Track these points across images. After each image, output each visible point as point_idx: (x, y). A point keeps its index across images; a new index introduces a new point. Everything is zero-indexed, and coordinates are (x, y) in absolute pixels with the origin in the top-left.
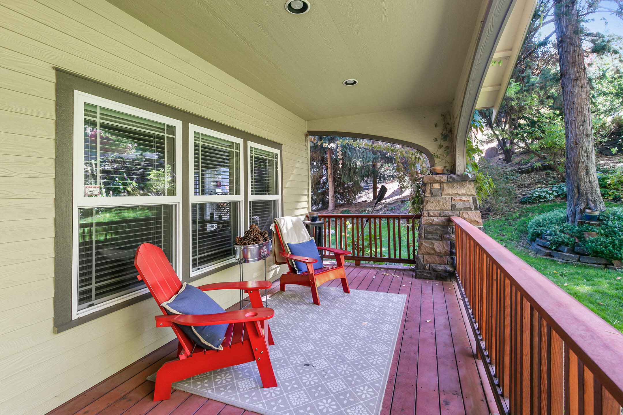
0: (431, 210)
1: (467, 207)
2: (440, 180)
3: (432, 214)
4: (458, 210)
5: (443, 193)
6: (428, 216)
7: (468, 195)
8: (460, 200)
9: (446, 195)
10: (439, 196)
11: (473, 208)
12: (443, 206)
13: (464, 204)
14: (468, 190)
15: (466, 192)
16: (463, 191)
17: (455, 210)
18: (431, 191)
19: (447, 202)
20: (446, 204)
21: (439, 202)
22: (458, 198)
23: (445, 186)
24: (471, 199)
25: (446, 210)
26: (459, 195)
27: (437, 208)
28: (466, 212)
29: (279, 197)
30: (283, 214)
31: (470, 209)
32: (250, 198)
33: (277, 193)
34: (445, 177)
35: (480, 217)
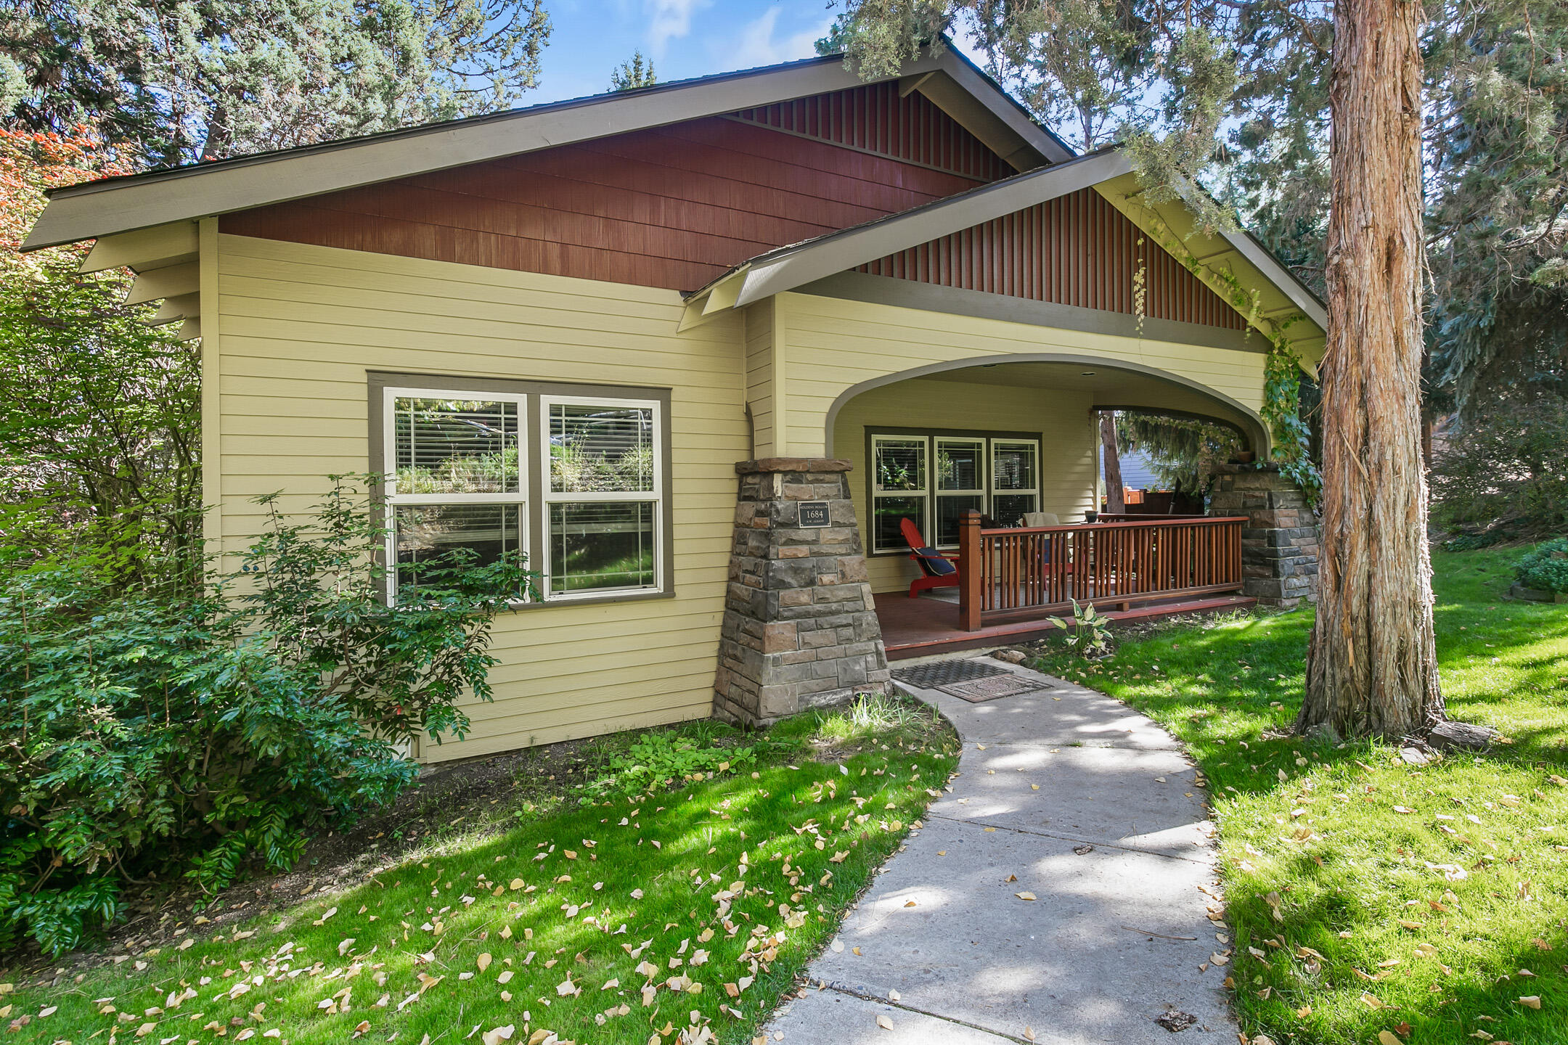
1: (1259, 504)
2: (1233, 471)
4: (1248, 508)
5: (1234, 487)
7: (1263, 490)
8: (1253, 496)
9: (1237, 489)
11: (1266, 506)
13: (1257, 501)
14: (1262, 483)
15: (1260, 486)
16: (1257, 485)
17: (1245, 508)
20: (1237, 500)
21: (1228, 498)
22: (1251, 493)
23: (1237, 478)
24: (1266, 496)
25: (1236, 508)
26: (1252, 489)
27: (1226, 506)
28: (1258, 510)
29: (1036, 491)
30: (1042, 510)
31: (1263, 507)
32: (995, 492)
33: (1033, 487)
34: (1237, 467)
35: (1273, 518)
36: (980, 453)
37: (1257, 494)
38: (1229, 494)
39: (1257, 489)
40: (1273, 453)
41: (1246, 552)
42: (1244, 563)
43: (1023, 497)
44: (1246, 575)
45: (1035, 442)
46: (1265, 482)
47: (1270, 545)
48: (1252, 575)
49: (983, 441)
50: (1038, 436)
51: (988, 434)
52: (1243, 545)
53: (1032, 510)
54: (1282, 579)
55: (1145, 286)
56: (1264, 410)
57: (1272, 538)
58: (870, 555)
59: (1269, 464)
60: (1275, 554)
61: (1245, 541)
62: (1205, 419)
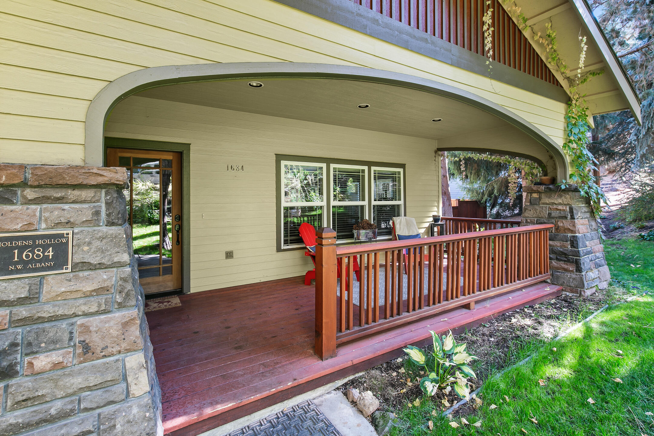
0: (528, 217)
1: (562, 215)
2: (537, 190)
3: (529, 221)
4: (553, 218)
5: (540, 202)
6: (526, 222)
7: (565, 205)
8: (557, 209)
9: (544, 204)
10: (537, 205)
11: (569, 217)
12: (539, 214)
13: (560, 213)
14: (565, 200)
15: (563, 201)
16: (560, 201)
17: (550, 218)
18: (530, 200)
19: (543, 211)
20: (543, 212)
21: (536, 210)
22: (555, 207)
23: (543, 196)
24: (568, 209)
25: (542, 218)
26: (556, 204)
27: (535, 215)
28: (561, 220)
29: (401, 202)
30: (405, 215)
31: (566, 218)
32: (374, 203)
33: (400, 200)
34: (543, 187)
35: (574, 226)
36: (363, 176)
37: (560, 207)
38: (537, 207)
39: (560, 204)
40: (570, 178)
41: (552, 251)
42: (551, 259)
43: (394, 206)
44: (552, 268)
45: (401, 170)
46: (566, 199)
47: (572, 246)
48: (558, 268)
49: (366, 168)
50: (403, 166)
51: (370, 164)
52: (550, 245)
53: (398, 215)
54: (583, 273)
55: (493, 25)
56: (565, 145)
57: (574, 242)
58: (279, 249)
59: (570, 186)
60: (577, 254)
61: (551, 242)
62: (513, 155)
